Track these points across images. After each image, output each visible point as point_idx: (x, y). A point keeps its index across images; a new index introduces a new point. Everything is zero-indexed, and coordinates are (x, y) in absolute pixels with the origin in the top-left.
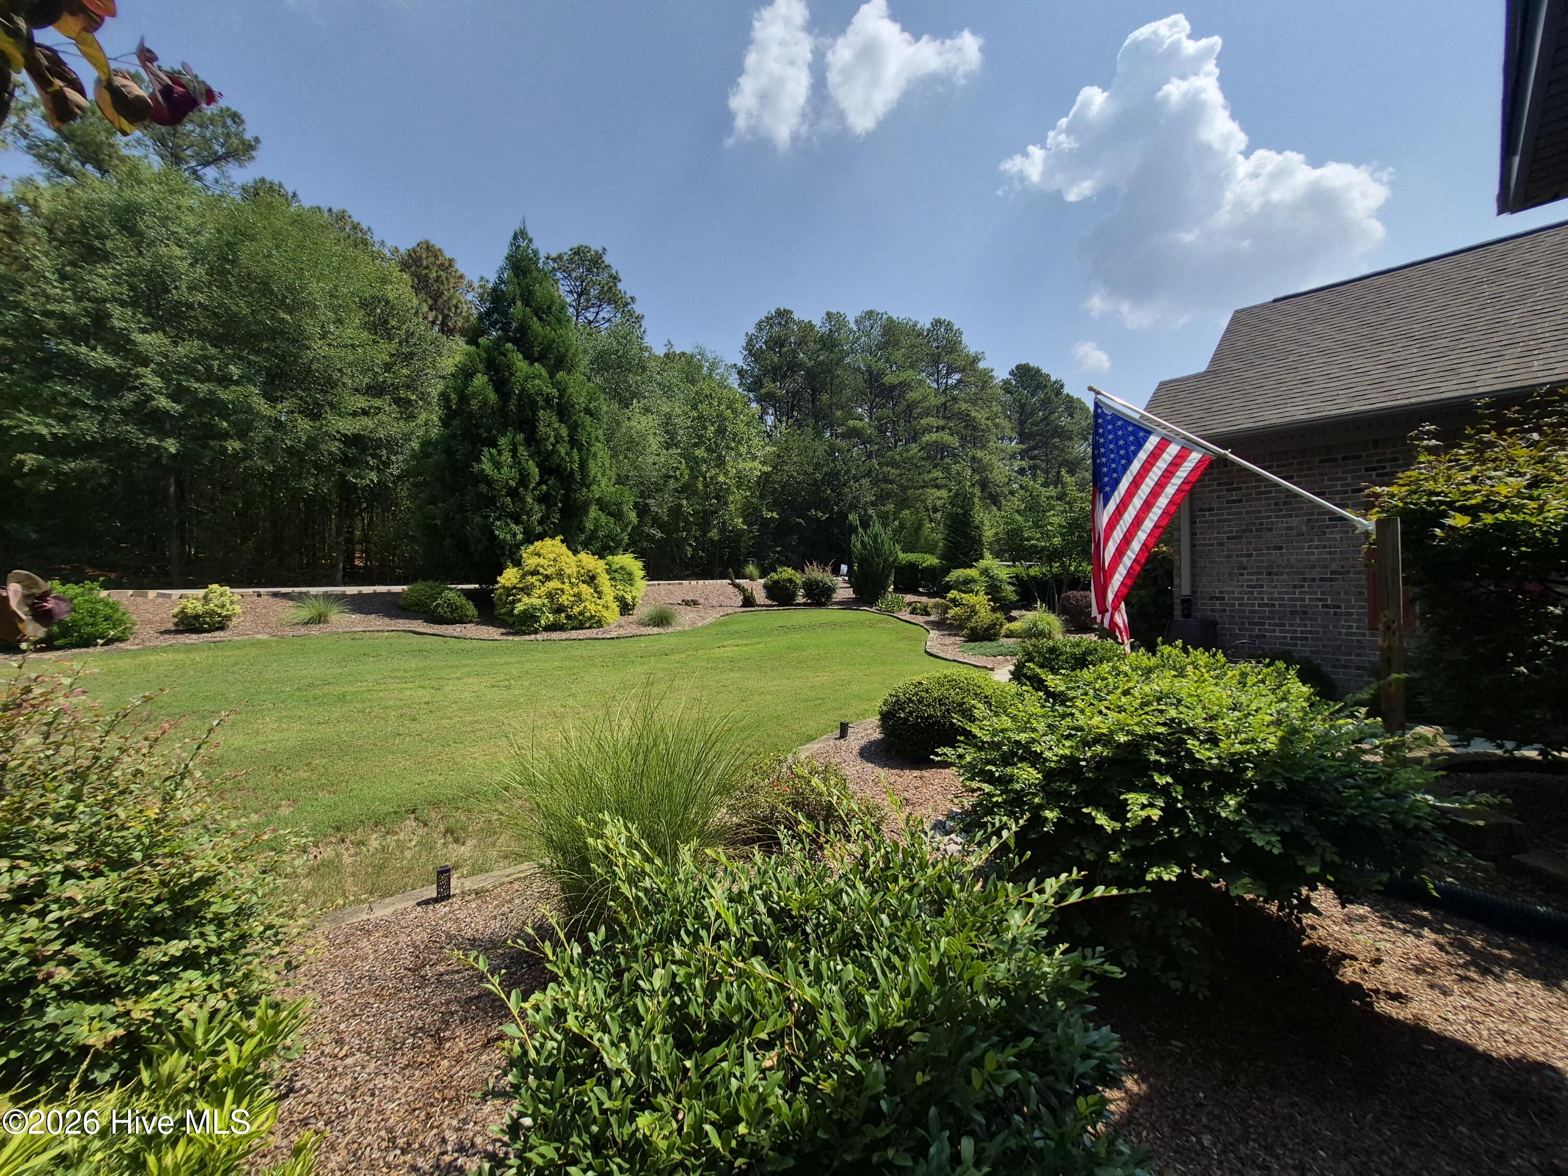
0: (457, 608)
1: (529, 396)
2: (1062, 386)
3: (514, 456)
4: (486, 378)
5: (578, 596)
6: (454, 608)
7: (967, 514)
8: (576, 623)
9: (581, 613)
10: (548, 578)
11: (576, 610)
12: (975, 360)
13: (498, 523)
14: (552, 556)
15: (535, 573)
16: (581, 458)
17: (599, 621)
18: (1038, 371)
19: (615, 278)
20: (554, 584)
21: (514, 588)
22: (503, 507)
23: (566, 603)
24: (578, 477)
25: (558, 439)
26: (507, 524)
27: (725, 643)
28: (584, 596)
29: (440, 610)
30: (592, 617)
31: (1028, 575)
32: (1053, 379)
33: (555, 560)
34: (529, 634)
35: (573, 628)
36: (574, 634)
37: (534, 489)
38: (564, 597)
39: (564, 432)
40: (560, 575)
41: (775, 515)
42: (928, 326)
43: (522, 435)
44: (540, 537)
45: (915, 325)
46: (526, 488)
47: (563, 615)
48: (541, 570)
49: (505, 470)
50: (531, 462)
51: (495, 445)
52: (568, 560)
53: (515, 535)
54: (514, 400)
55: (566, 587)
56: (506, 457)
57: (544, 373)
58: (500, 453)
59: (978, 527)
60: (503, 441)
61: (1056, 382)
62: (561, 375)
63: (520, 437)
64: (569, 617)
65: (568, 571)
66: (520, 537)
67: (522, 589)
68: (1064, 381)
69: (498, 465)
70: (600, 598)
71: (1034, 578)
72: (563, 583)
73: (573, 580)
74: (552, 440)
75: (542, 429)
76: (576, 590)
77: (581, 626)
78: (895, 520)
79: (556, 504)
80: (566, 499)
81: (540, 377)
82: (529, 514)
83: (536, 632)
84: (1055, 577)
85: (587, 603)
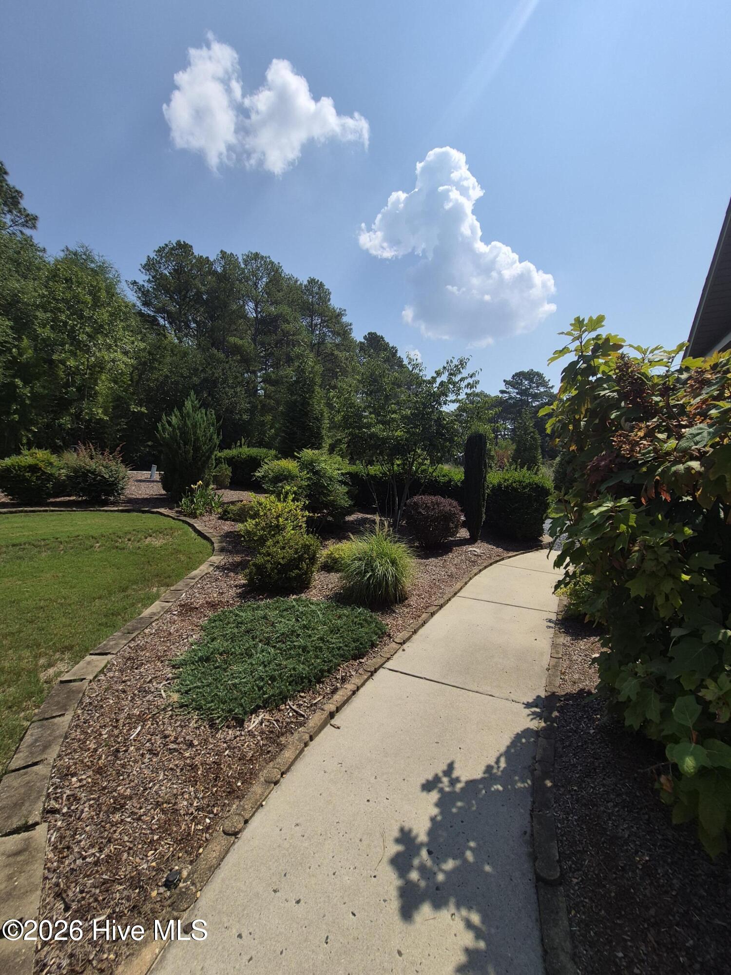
2: (396, 351)
7: (305, 403)
12: (340, 315)
18: (382, 338)
31: (368, 475)
32: (391, 345)
41: (143, 409)
42: (305, 283)
45: (296, 281)
59: (317, 419)
61: (393, 347)
68: (398, 348)
71: (374, 477)
78: (271, 428)
84: (397, 477)
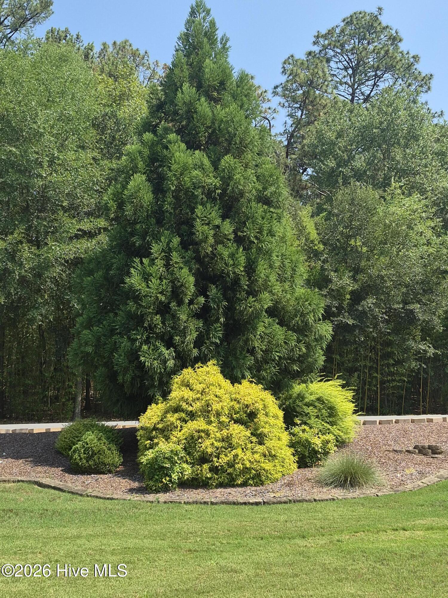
0: (94, 454)
1: (187, 191)
3: (167, 265)
4: (144, 177)
5: (227, 440)
6: (91, 454)
8: (224, 478)
9: (231, 465)
10: (192, 416)
11: (224, 460)
13: (145, 347)
14: (199, 387)
15: (177, 409)
16: (248, 259)
17: (258, 475)
19: (394, 39)
20: (200, 424)
21: (155, 429)
22: (151, 328)
23: (209, 450)
24: (244, 282)
25: (220, 239)
26: (156, 349)
27: (409, 524)
28: (235, 441)
29: (76, 456)
30: (246, 470)
33: (203, 392)
34: (157, 491)
35: (221, 485)
36: (220, 494)
37: (191, 302)
38: (208, 442)
39: (228, 228)
40: (206, 411)
43: (179, 239)
44: (193, 362)
46: (180, 303)
47: (206, 466)
48: (184, 406)
49: (154, 282)
50: (185, 271)
51: (148, 254)
52: (219, 392)
53: (165, 362)
54: (170, 198)
55: (212, 428)
56: (159, 266)
57: (206, 162)
58: (152, 262)
60: (155, 248)
62: (227, 160)
63: (176, 240)
64: (214, 470)
65: (216, 406)
66: (171, 363)
67: (162, 431)
69: (146, 277)
70: (261, 443)
72: (210, 423)
73: (224, 419)
74: (211, 240)
75: (200, 228)
76: (225, 432)
77: (231, 483)
79: (218, 319)
80: (230, 311)
81: (201, 167)
82: (184, 333)
83: (166, 489)
85: (239, 451)
